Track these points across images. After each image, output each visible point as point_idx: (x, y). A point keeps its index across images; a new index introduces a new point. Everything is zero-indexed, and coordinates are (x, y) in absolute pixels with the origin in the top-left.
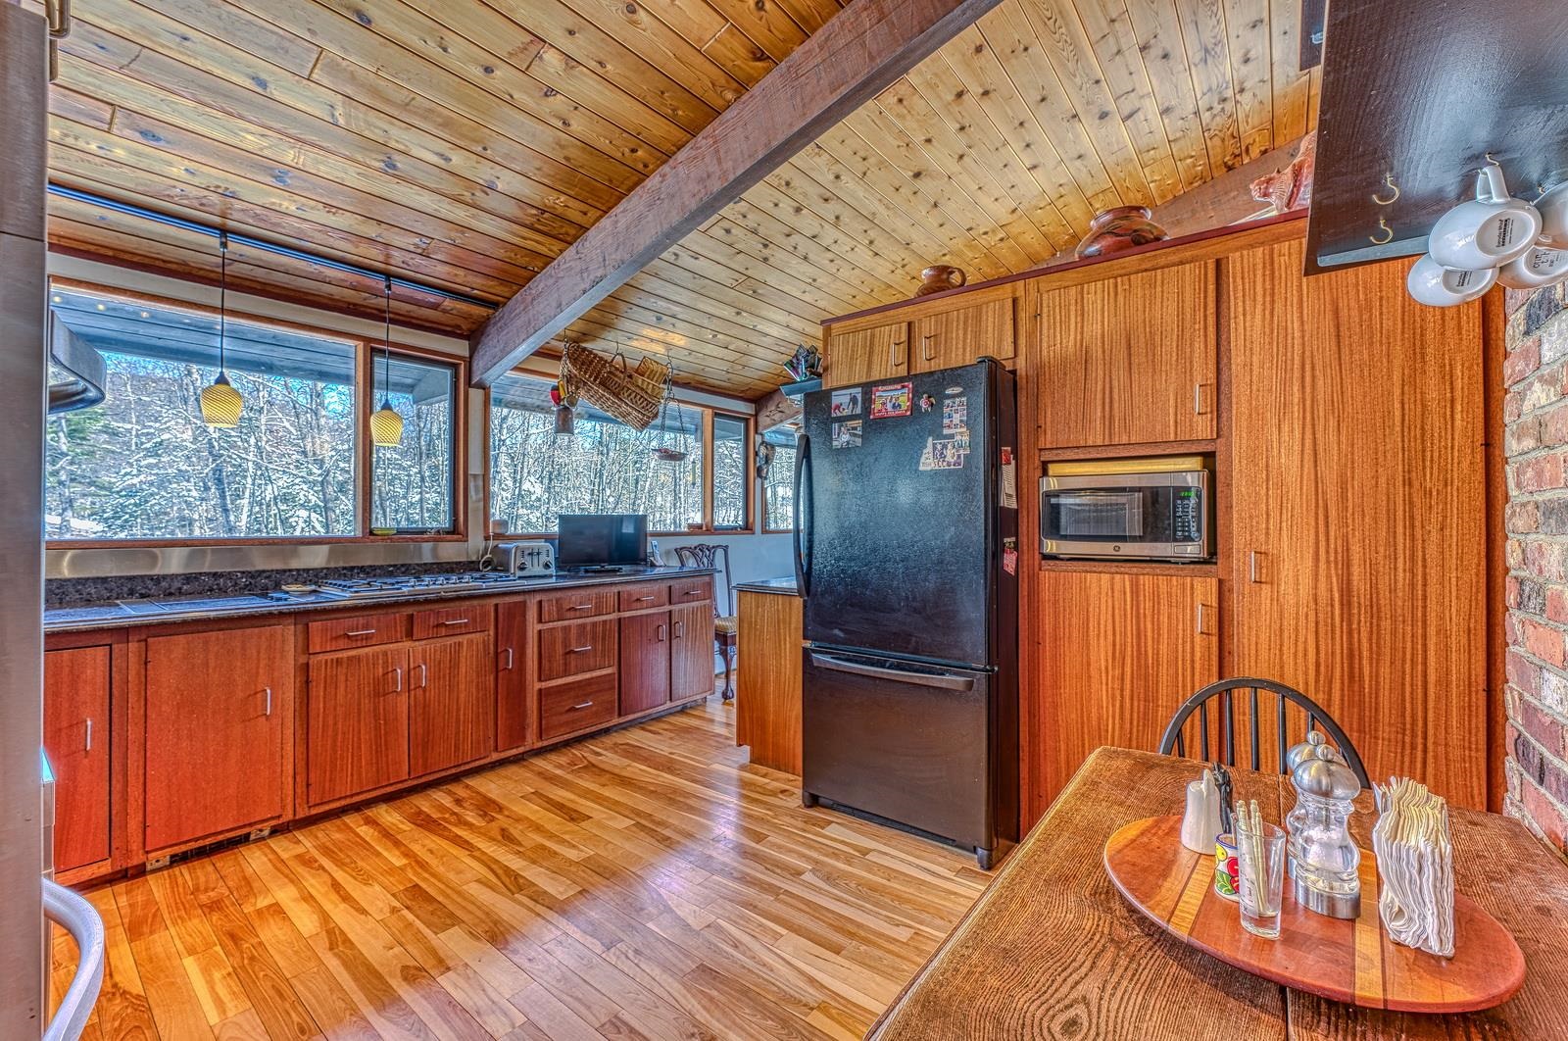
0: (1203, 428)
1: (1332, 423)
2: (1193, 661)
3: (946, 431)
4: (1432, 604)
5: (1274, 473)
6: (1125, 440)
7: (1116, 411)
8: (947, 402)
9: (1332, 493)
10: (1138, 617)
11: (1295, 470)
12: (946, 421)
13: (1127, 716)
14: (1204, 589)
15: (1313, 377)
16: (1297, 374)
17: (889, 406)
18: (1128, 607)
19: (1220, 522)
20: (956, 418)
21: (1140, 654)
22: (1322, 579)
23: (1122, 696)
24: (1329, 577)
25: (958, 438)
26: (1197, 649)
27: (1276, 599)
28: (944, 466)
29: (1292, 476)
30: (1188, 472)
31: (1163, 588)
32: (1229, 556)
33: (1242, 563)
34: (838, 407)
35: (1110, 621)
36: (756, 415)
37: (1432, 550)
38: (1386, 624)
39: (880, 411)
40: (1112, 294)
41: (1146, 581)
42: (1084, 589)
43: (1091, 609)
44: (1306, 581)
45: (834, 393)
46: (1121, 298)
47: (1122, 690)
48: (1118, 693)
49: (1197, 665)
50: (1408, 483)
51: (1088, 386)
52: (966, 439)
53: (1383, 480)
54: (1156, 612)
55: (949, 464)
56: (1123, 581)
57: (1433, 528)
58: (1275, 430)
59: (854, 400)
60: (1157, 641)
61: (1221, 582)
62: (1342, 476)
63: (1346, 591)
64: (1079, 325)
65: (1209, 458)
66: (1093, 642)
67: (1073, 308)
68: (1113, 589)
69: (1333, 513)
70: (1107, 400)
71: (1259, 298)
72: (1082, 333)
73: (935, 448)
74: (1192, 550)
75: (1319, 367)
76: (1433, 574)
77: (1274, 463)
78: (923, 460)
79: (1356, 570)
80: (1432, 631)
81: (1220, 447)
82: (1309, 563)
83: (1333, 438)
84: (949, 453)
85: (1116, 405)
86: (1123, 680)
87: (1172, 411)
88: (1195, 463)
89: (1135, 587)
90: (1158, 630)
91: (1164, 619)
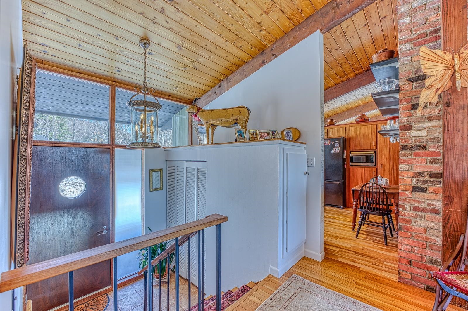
0: (375, 148)
1: (392, 148)
3: (336, 147)
5: (384, 154)
6: (363, 149)
7: (362, 145)
8: (336, 143)
9: (392, 156)
10: (365, 174)
11: (387, 153)
14: (374, 169)
18: (363, 172)
19: (377, 160)
20: (338, 145)
21: (365, 178)
24: (391, 167)
27: (384, 170)
28: (335, 152)
30: (373, 153)
31: (368, 169)
32: (378, 165)
33: (380, 166)
35: (361, 174)
40: (361, 128)
41: (366, 168)
42: (357, 170)
43: (358, 173)
44: (388, 168)
51: (357, 141)
52: (339, 148)
54: (367, 173)
56: (363, 168)
58: (384, 148)
60: (368, 177)
61: (377, 168)
62: (393, 154)
63: (393, 169)
65: (375, 152)
66: (358, 177)
67: (355, 129)
68: (361, 170)
69: (392, 159)
70: (360, 143)
72: (356, 133)
73: (334, 150)
74: (373, 164)
77: (384, 153)
78: (332, 151)
79: (395, 166)
81: (377, 150)
82: (389, 166)
84: (336, 150)
87: (370, 145)
88: (373, 152)
89: (364, 169)
90: (368, 175)
91: (369, 174)
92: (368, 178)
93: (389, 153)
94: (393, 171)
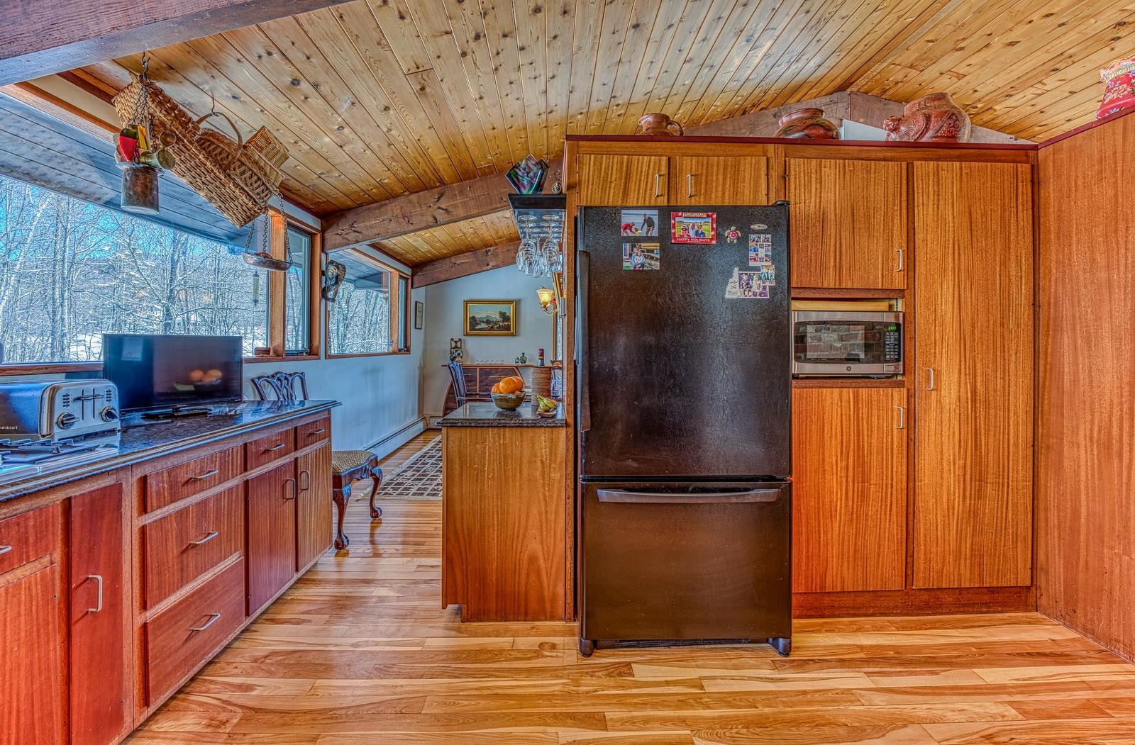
1: (968, 285)
2: (892, 449)
3: (752, 264)
4: (1012, 399)
5: (938, 316)
6: (849, 286)
7: (844, 263)
8: (752, 236)
9: (968, 328)
10: (858, 420)
11: (949, 314)
12: (752, 254)
13: (850, 495)
14: (899, 396)
15: (959, 254)
16: (951, 251)
17: (692, 233)
18: (852, 412)
19: (907, 348)
20: (762, 252)
21: (859, 447)
22: (963, 385)
23: (847, 482)
24: (966, 384)
25: (765, 270)
26: (895, 439)
27: (939, 401)
29: (948, 320)
31: (873, 397)
32: (914, 370)
33: (921, 377)
34: (628, 226)
35: (839, 425)
36: (323, 231)
37: (1012, 366)
38: (992, 412)
39: (681, 237)
40: (842, 172)
41: (863, 392)
42: (821, 401)
43: (826, 417)
44: (955, 388)
45: (623, 211)
46: (847, 176)
47: (847, 477)
48: (844, 480)
49: (895, 452)
50: (1002, 325)
51: (825, 240)
52: (772, 272)
53: (991, 322)
54: (870, 417)
55: (755, 294)
56: (848, 393)
57: (1013, 352)
58: (939, 286)
59: (649, 222)
60: (870, 437)
61: (909, 390)
62: (973, 320)
63: (974, 392)
64: (818, 191)
66: (827, 442)
67: (814, 176)
68: (841, 400)
69: (968, 343)
70: (838, 253)
71: (931, 196)
72: (820, 197)
73: (740, 279)
75: (962, 248)
76: (1012, 379)
77: (938, 310)
78: (728, 288)
79: (978, 379)
80: (1012, 414)
82: (956, 375)
83: (969, 295)
85: (844, 258)
86: (847, 468)
87: (880, 266)
89: (856, 396)
90: (870, 429)
91: (875, 420)
92: (870, 445)
93: (956, 311)
94: (974, 401)
